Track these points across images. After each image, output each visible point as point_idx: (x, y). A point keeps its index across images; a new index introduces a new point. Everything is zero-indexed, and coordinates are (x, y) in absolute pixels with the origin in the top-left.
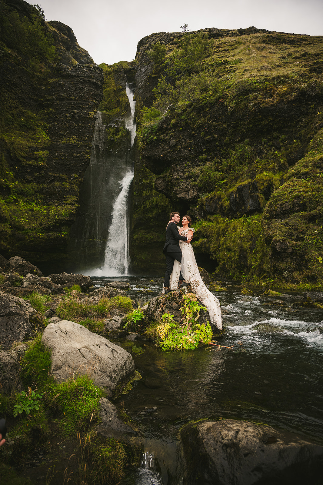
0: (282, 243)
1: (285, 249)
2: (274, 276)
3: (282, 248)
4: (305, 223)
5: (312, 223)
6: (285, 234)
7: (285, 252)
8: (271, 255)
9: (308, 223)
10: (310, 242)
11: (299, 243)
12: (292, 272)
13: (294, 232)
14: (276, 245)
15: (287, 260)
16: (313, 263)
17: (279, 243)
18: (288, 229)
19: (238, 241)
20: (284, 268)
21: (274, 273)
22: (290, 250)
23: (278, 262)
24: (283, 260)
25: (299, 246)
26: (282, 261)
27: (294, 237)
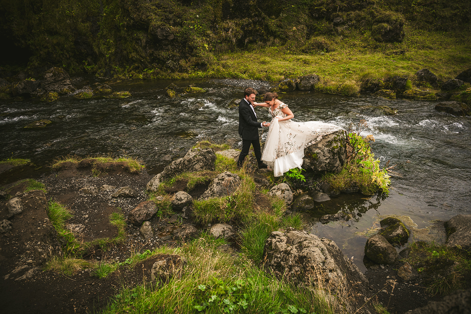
0: (162, 29)
1: (167, 36)
2: (153, 66)
3: (163, 35)
4: (179, 5)
5: (187, 6)
6: (162, 19)
7: (166, 39)
8: (145, 43)
9: (183, 5)
10: (192, 27)
11: (178, 28)
12: (178, 61)
13: (171, 16)
14: (157, 32)
15: (167, 48)
16: (200, 50)
17: (159, 30)
18: (164, 12)
19: (68, 21)
20: (166, 57)
21: (151, 63)
22: (171, 37)
23: (156, 50)
24: (162, 47)
25: (179, 32)
26: (162, 49)
27: (171, 22)
